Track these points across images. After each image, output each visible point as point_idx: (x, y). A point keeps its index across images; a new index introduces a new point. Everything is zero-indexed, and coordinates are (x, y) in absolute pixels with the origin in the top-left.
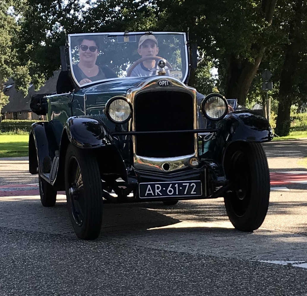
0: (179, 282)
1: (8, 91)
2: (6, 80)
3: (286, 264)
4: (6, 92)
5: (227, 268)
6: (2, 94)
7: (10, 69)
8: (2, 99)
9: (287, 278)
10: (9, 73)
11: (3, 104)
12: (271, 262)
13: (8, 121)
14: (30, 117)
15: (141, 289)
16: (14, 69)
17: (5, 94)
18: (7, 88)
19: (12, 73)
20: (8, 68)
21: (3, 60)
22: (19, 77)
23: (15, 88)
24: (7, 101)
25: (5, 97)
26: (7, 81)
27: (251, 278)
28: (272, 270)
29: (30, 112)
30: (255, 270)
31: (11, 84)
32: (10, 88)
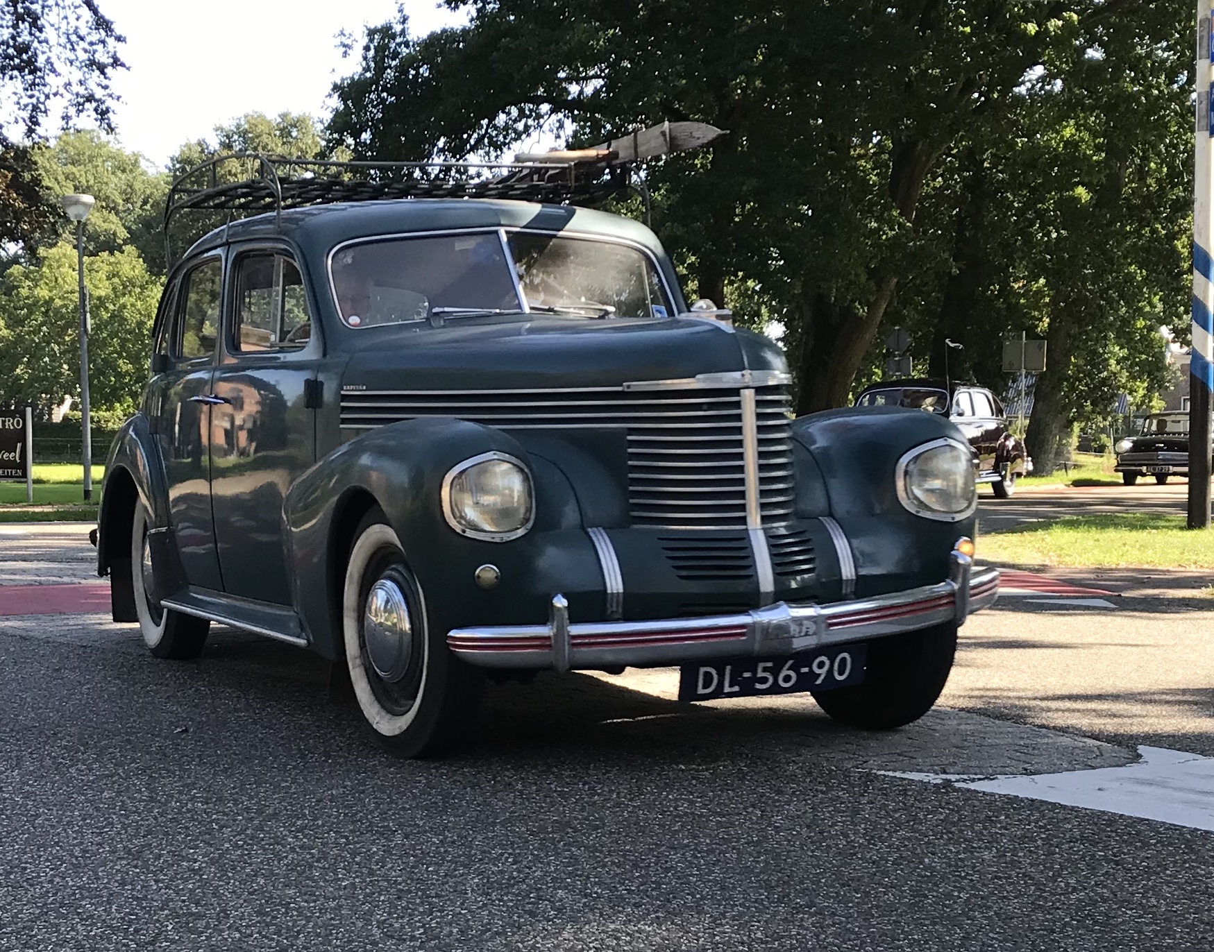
0: (686, 814)
3: (939, 781)
5: (798, 785)
9: (941, 813)
12: (904, 776)
15: (597, 828)
27: (856, 812)
28: (905, 794)
30: (865, 792)
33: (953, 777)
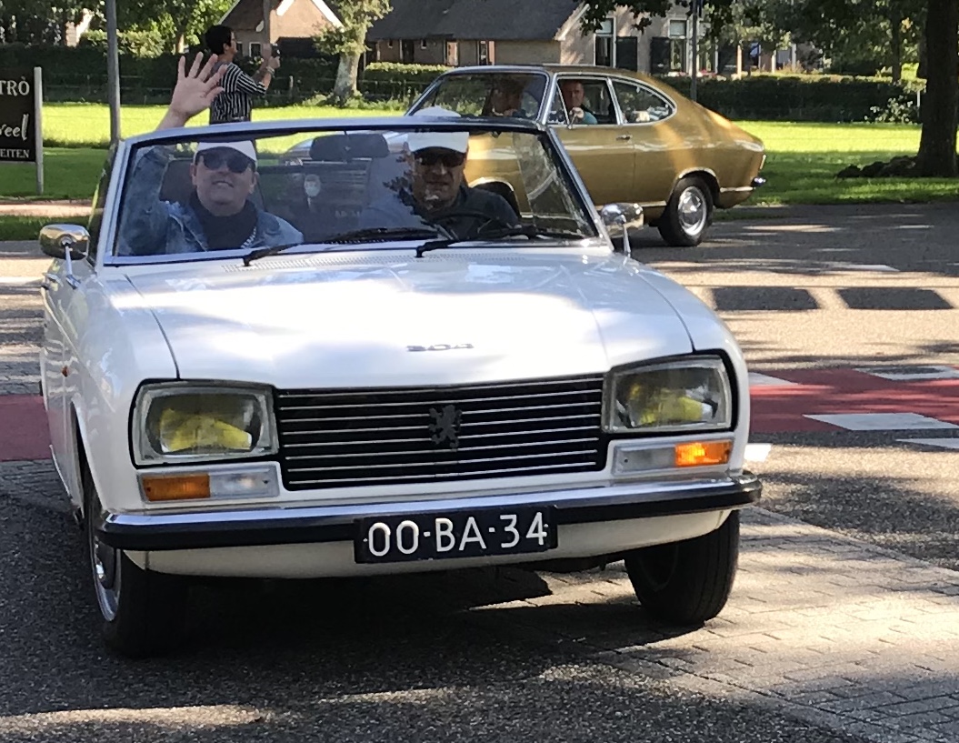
8: (370, 1)
11: (372, 14)
13: (387, 66)
14: (453, 56)
24: (385, 6)
29: (454, 40)
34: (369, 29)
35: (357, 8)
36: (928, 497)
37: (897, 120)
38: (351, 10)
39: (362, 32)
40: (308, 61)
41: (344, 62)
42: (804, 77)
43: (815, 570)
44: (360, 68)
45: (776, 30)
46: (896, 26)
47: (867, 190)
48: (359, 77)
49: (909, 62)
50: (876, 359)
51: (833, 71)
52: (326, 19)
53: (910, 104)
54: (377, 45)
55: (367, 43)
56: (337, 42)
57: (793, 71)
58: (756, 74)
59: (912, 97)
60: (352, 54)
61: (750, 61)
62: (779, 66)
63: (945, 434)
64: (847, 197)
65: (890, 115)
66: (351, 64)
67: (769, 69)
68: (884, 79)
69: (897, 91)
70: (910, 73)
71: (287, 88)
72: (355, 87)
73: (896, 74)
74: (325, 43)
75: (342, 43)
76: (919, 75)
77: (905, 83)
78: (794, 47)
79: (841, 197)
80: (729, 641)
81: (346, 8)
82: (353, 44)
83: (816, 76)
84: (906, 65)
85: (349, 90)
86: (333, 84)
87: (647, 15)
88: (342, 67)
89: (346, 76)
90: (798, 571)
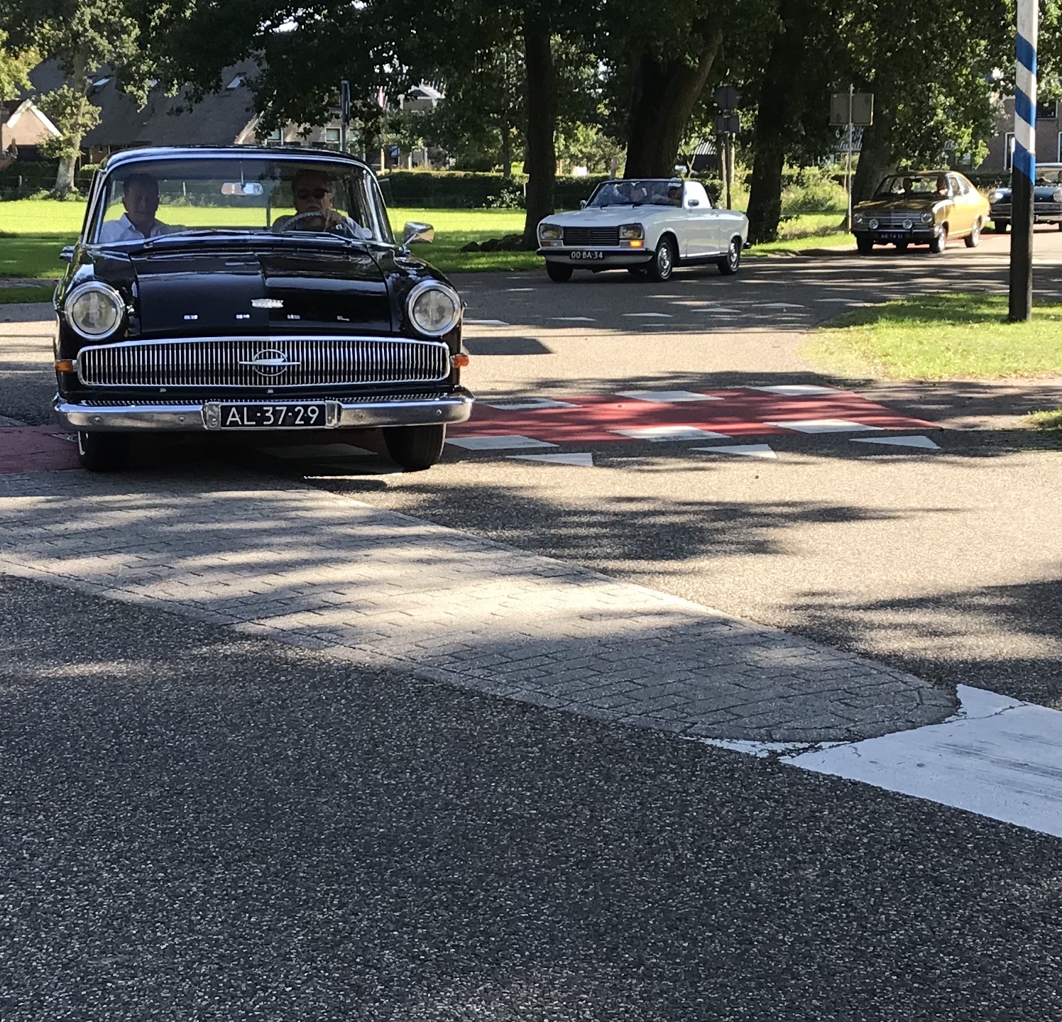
0: (516, 817)
1: (98, 93)
2: (94, 66)
3: (765, 754)
4: (93, 95)
6: (84, 101)
7: (105, 42)
8: (84, 115)
9: (767, 808)
10: (103, 51)
11: (85, 126)
12: (732, 747)
15: (425, 844)
16: (114, 41)
17: (91, 102)
18: (96, 87)
19: (109, 51)
20: (98, 39)
21: (87, 18)
22: (126, 62)
23: (116, 88)
24: (96, 119)
25: (91, 108)
26: (97, 68)
27: (684, 806)
28: (732, 778)
30: (693, 775)
31: (106, 77)
32: (104, 85)
33: (778, 747)
34: (82, 137)
35: (73, 121)
36: (530, 500)
37: (508, 206)
38: (67, 122)
39: (78, 139)
40: (33, 164)
41: (64, 164)
42: (434, 173)
43: (441, 561)
44: (77, 168)
45: (411, 136)
46: (506, 132)
47: (483, 262)
48: (75, 177)
49: (517, 161)
50: (491, 393)
51: (457, 168)
52: (48, 130)
53: (518, 193)
54: (90, 151)
55: (81, 148)
56: (57, 148)
57: (425, 168)
58: (396, 171)
59: (520, 188)
60: (69, 157)
61: (391, 161)
62: (414, 164)
63: (545, 451)
64: (468, 267)
65: (503, 202)
66: (68, 166)
67: (406, 167)
68: (498, 174)
69: (507, 183)
70: (517, 169)
71: (17, 185)
72: (72, 184)
73: (507, 170)
74: (47, 149)
75: (61, 149)
76: (525, 171)
77: (514, 177)
78: (426, 149)
79: (464, 267)
80: (372, 618)
81: (64, 121)
82: (71, 150)
83: (443, 172)
84: (514, 163)
85: (68, 186)
86: (54, 182)
87: (308, 125)
88: (62, 168)
89: (65, 175)
90: (428, 562)
